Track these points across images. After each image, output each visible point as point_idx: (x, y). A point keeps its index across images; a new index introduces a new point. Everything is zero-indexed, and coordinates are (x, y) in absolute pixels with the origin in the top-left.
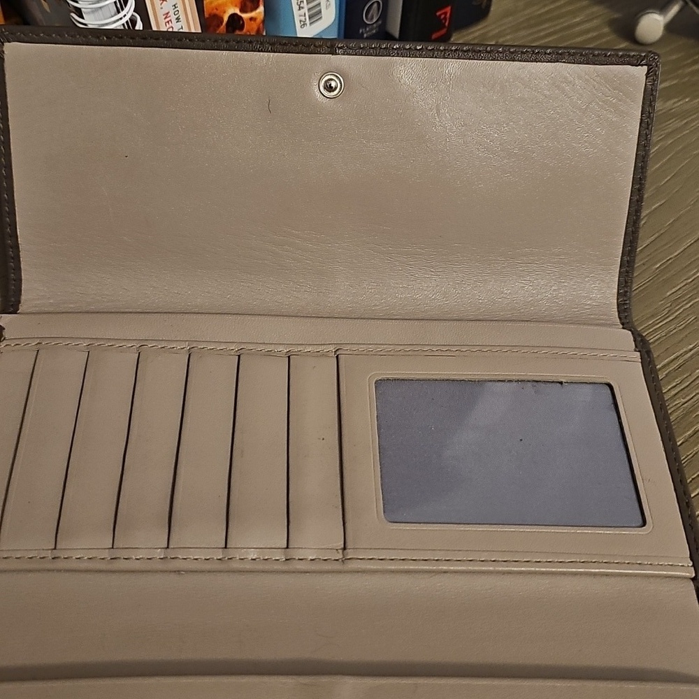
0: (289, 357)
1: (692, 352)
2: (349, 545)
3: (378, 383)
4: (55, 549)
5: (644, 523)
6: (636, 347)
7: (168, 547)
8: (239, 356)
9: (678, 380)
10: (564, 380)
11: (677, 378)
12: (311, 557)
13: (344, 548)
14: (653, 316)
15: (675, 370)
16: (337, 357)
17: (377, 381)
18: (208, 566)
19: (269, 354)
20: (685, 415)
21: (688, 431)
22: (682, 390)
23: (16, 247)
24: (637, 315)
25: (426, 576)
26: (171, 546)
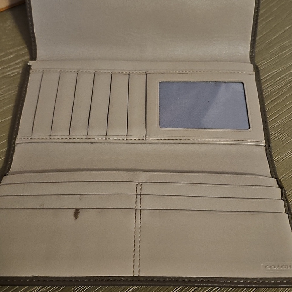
0: (129, 75)
1: (276, 72)
2: (147, 135)
3: (160, 83)
4: (51, 135)
5: (250, 128)
6: (254, 70)
7: (88, 135)
8: (112, 74)
9: (270, 82)
10: (226, 81)
11: (269, 81)
12: (134, 139)
13: (146, 136)
14: (263, 60)
15: (269, 79)
16: (146, 75)
17: (160, 82)
18: (101, 141)
19: (122, 74)
20: (271, 94)
21: (271, 99)
22: (271, 85)
23: (34, 37)
24: (257, 60)
25: (173, 144)
26: (89, 135)
